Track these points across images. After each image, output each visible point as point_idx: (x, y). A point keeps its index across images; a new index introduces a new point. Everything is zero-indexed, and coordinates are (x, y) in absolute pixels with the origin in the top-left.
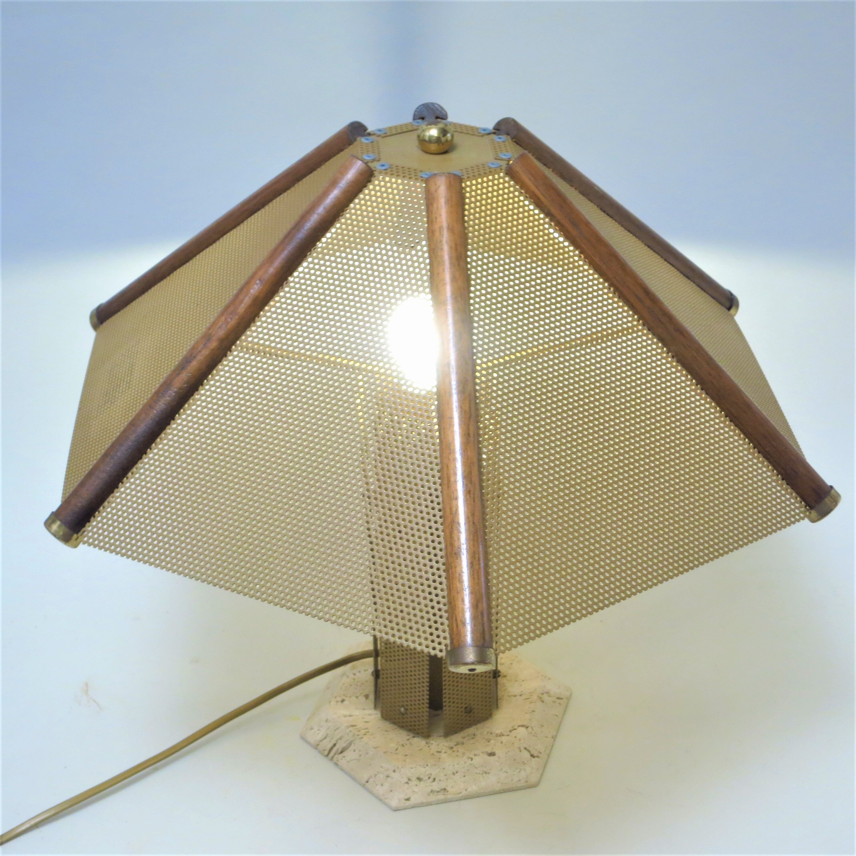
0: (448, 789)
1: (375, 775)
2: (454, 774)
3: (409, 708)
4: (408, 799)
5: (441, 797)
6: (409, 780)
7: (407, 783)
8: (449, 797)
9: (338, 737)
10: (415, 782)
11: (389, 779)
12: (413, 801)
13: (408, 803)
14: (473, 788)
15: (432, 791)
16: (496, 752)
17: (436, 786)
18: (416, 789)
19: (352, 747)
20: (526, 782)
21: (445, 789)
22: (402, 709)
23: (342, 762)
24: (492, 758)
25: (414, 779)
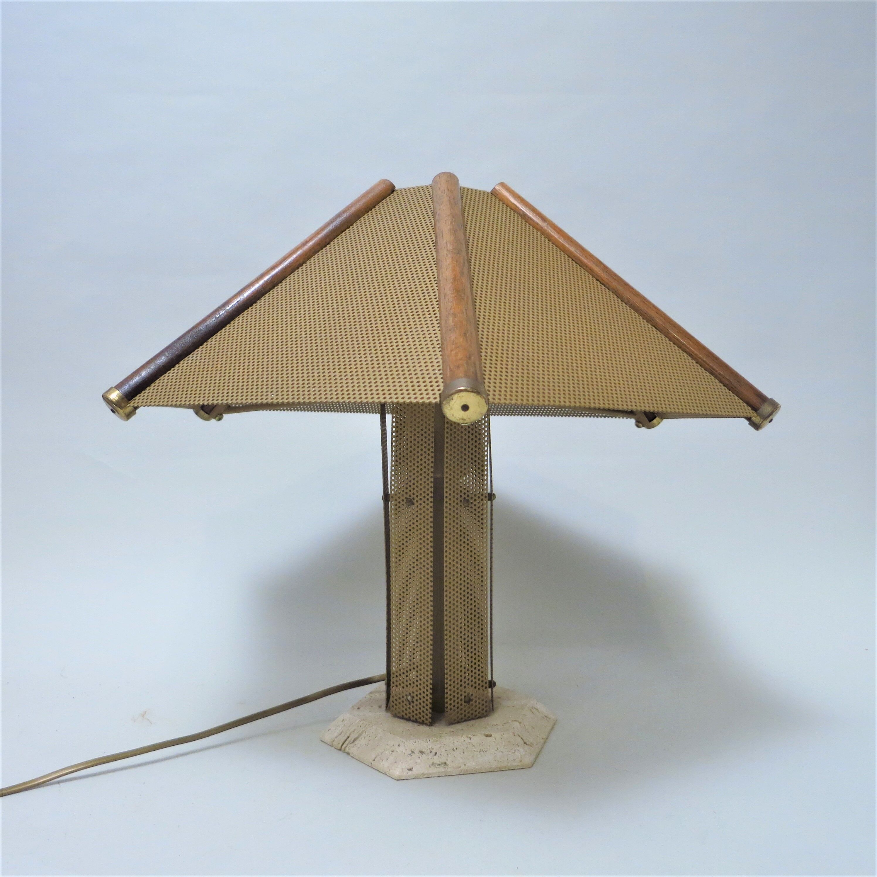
0: (447, 763)
1: (382, 753)
2: (454, 750)
3: (415, 695)
4: (410, 770)
5: (441, 769)
6: (413, 752)
7: (410, 755)
8: (449, 770)
9: (352, 730)
10: (417, 754)
11: (394, 753)
12: (415, 771)
13: (410, 773)
14: (471, 765)
15: (433, 764)
16: (493, 734)
17: (436, 760)
18: (419, 761)
19: (362, 736)
20: (521, 762)
21: (445, 763)
22: (409, 698)
23: (353, 749)
24: (489, 738)
25: (417, 751)
